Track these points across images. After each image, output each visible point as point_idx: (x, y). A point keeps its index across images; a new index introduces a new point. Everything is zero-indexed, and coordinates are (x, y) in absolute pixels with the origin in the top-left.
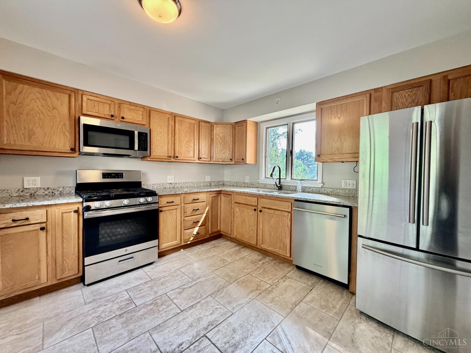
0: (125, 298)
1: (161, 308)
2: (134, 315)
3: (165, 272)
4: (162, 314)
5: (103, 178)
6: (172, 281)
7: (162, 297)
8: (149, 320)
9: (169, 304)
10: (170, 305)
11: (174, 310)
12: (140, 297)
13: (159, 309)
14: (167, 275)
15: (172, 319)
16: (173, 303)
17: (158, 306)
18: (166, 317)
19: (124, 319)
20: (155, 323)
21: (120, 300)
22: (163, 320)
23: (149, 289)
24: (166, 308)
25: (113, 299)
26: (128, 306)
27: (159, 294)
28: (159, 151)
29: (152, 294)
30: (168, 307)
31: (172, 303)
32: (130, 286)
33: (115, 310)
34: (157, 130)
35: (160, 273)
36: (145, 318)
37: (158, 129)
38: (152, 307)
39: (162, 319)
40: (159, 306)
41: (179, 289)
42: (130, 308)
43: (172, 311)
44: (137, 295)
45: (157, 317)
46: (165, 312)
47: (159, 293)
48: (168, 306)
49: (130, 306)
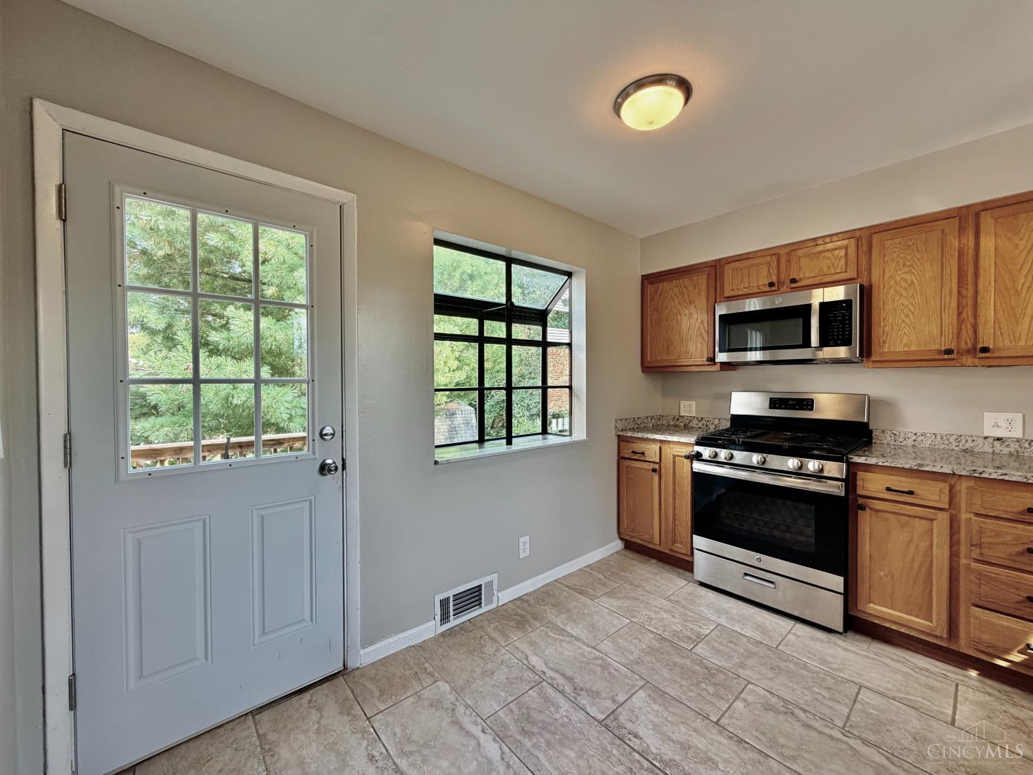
0: (701, 630)
1: (706, 685)
2: (670, 654)
3: (821, 663)
4: (692, 691)
5: (770, 408)
6: (798, 683)
7: (735, 678)
8: (670, 677)
9: (724, 696)
10: (722, 698)
11: (712, 708)
12: (714, 648)
13: (701, 682)
14: (812, 668)
15: (688, 710)
16: (731, 701)
17: (707, 679)
18: (687, 700)
19: (658, 645)
20: (668, 686)
21: (691, 626)
22: (680, 697)
23: (745, 653)
24: (709, 694)
25: (689, 619)
26: (686, 640)
27: (741, 672)
28: (905, 341)
29: (733, 662)
30: (713, 695)
31: (728, 700)
32: (732, 625)
33: (670, 629)
34: (896, 282)
35: (809, 655)
36: (671, 670)
37: (898, 279)
38: (701, 671)
39: (679, 694)
40: (709, 681)
41: (782, 704)
42: (682, 644)
43: (709, 706)
44: (717, 642)
45: (681, 686)
46: (700, 695)
47: (745, 672)
48: (716, 695)
49: (687, 643)
